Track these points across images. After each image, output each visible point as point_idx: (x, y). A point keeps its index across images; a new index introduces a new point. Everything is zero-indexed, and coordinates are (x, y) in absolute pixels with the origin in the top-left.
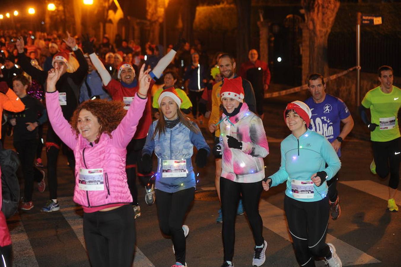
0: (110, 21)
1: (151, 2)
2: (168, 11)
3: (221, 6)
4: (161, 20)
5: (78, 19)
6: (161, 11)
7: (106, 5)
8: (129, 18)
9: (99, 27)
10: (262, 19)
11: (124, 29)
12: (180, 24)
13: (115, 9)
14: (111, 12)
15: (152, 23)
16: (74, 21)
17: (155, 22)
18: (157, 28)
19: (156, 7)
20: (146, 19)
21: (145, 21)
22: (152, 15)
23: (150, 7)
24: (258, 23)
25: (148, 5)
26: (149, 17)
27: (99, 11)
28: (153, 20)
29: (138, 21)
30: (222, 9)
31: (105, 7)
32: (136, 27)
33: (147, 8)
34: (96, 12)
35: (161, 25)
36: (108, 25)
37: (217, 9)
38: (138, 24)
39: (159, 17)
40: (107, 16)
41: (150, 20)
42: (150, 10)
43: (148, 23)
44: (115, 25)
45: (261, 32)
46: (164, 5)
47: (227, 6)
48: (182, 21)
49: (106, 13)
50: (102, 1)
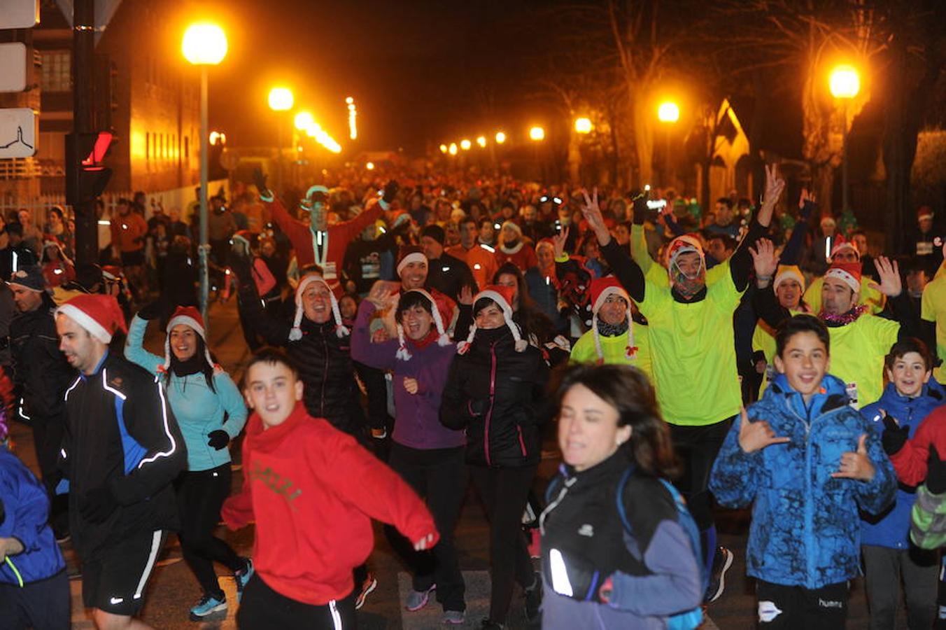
0: (720, 162)
1: (812, 120)
2: (850, 140)
4: (836, 161)
5: (646, 157)
6: (837, 140)
7: (711, 123)
8: (762, 153)
9: (695, 175)
12: (881, 172)
13: (731, 134)
14: (721, 139)
15: (817, 167)
16: (637, 159)
17: (824, 165)
18: (827, 179)
19: (825, 130)
20: (801, 157)
21: (799, 163)
22: (817, 148)
23: (811, 132)
25: (806, 124)
26: (809, 155)
27: (693, 139)
28: (819, 161)
29: (784, 161)
31: (707, 129)
33: (805, 134)
34: (686, 139)
35: (837, 172)
36: (712, 170)
39: (832, 155)
40: (713, 150)
41: (810, 161)
42: (811, 138)
43: (807, 167)
44: (731, 169)
46: (844, 126)
48: (886, 163)
49: (709, 144)
50: (700, 114)
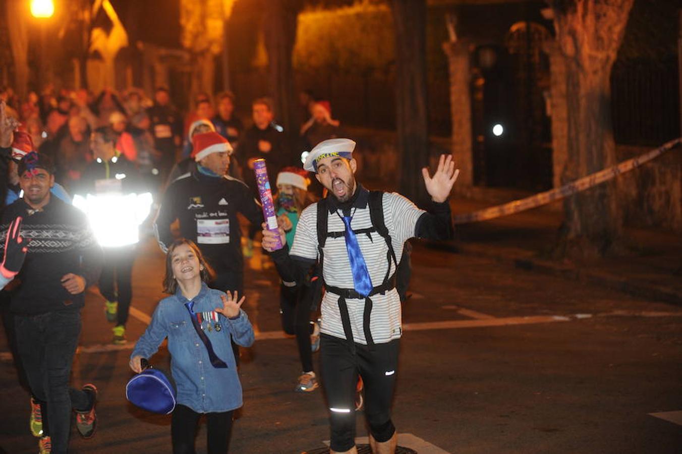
0: (97, 55)
1: (190, 6)
2: (231, 27)
3: (356, 9)
4: (216, 49)
5: (20, 54)
6: (216, 27)
7: (86, 16)
8: (140, 45)
9: (71, 70)
10: (453, 37)
11: (129, 73)
12: (262, 57)
13: (107, 25)
14: (97, 33)
15: (196, 55)
16: (12, 57)
17: (203, 53)
18: (208, 68)
19: (203, 18)
20: (179, 45)
21: (178, 53)
22: (196, 36)
23: (188, 20)
24: (446, 47)
25: (183, 14)
26: (187, 42)
27: (69, 33)
28: (198, 49)
29: (163, 52)
30: (358, 16)
31: (82, 22)
32: (160, 68)
33: (183, 21)
34: (62, 33)
35: (217, 59)
36: (91, 65)
37: (348, 17)
38: (162, 59)
39: (211, 43)
40: (90, 44)
41: (190, 51)
42: (189, 25)
43: (187, 56)
44: (109, 63)
45: (452, 68)
46: (222, 13)
47: (371, 9)
48: (268, 48)
49: (85, 37)
50: (75, 8)
